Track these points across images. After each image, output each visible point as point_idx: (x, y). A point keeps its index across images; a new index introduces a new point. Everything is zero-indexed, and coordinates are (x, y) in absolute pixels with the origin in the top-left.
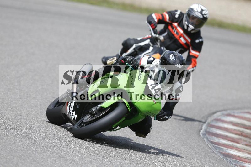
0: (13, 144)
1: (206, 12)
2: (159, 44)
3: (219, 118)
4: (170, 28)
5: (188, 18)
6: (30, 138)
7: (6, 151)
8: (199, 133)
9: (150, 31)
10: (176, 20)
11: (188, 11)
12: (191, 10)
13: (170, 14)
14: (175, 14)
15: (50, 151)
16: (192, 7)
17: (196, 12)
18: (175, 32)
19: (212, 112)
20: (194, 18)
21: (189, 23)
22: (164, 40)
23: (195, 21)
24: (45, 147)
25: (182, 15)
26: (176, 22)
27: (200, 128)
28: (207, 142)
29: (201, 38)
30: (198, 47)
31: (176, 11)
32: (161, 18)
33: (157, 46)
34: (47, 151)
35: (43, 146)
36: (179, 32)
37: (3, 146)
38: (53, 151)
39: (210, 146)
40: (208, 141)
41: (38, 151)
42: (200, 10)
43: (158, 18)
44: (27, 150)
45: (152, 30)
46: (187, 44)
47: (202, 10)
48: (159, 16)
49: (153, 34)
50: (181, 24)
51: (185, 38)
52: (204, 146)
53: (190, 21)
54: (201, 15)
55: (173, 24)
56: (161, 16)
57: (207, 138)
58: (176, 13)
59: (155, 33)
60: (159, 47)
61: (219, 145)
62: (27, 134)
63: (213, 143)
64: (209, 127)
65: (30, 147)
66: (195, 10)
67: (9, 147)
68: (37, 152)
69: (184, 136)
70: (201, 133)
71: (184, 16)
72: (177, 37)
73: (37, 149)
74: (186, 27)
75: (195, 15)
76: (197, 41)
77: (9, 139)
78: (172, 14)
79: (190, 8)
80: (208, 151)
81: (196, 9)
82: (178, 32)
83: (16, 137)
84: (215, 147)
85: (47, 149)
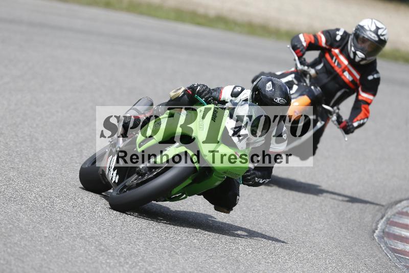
0: (70, 252)
1: (383, 31)
2: (308, 81)
3: (405, 210)
4: (328, 56)
5: (355, 41)
6: (97, 243)
7: (58, 264)
8: (373, 235)
9: (295, 60)
10: (337, 44)
11: (356, 29)
12: (360, 28)
13: (328, 34)
14: (336, 35)
15: (130, 263)
16: (361, 24)
17: (368, 30)
18: (336, 64)
19: (393, 200)
20: (365, 40)
21: (357, 49)
22: (316, 75)
23: (366, 46)
24: (122, 257)
25: (346, 36)
26: (337, 48)
27: (374, 227)
28: (385, 249)
29: (377, 72)
30: (372, 87)
31: (338, 30)
32: (313, 42)
33: (305, 84)
34: (125, 263)
35: (117, 256)
36: (343, 63)
37: (54, 256)
38: (134, 264)
39: (390, 257)
40: (388, 247)
41: (110, 263)
42: (373, 28)
43: (309, 40)
44: (93, 263)
45: (297, 58)
46: (353, 82)
47: (378, 28)
48: (310, 38)
49: (299, 65)
50: (344, 51)
51: (350, 73)
52: (380, 255)
53: (359, 46)
54: (376, 36)
55: (333, 50)
56: (313, 38)
57: (386, 244)
58: (337, 33)
59: (301, 63)
60: (309, 85)
61: (404, 255)
62: (92, 236)
63: (394, 251)
64: (388, 226)
65: (96, 257)
66: (366, 27)
67: (63, 257)
68: (108, 265)
69: (347, 239)
70: (375, 235)
71: (349, 37)
72: (338, 70)
73: (108, 261)
74: (352, 55)
75: (366, 37)
76: (370, 78)
77: (63, 243)
78: (330, 35)
79: (359, 25)
80: (387, 264)
81: (368, 27)
82: (340, 63)
83: (75, 241)
84: (398, 258)
85: (125, 260)
